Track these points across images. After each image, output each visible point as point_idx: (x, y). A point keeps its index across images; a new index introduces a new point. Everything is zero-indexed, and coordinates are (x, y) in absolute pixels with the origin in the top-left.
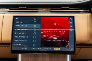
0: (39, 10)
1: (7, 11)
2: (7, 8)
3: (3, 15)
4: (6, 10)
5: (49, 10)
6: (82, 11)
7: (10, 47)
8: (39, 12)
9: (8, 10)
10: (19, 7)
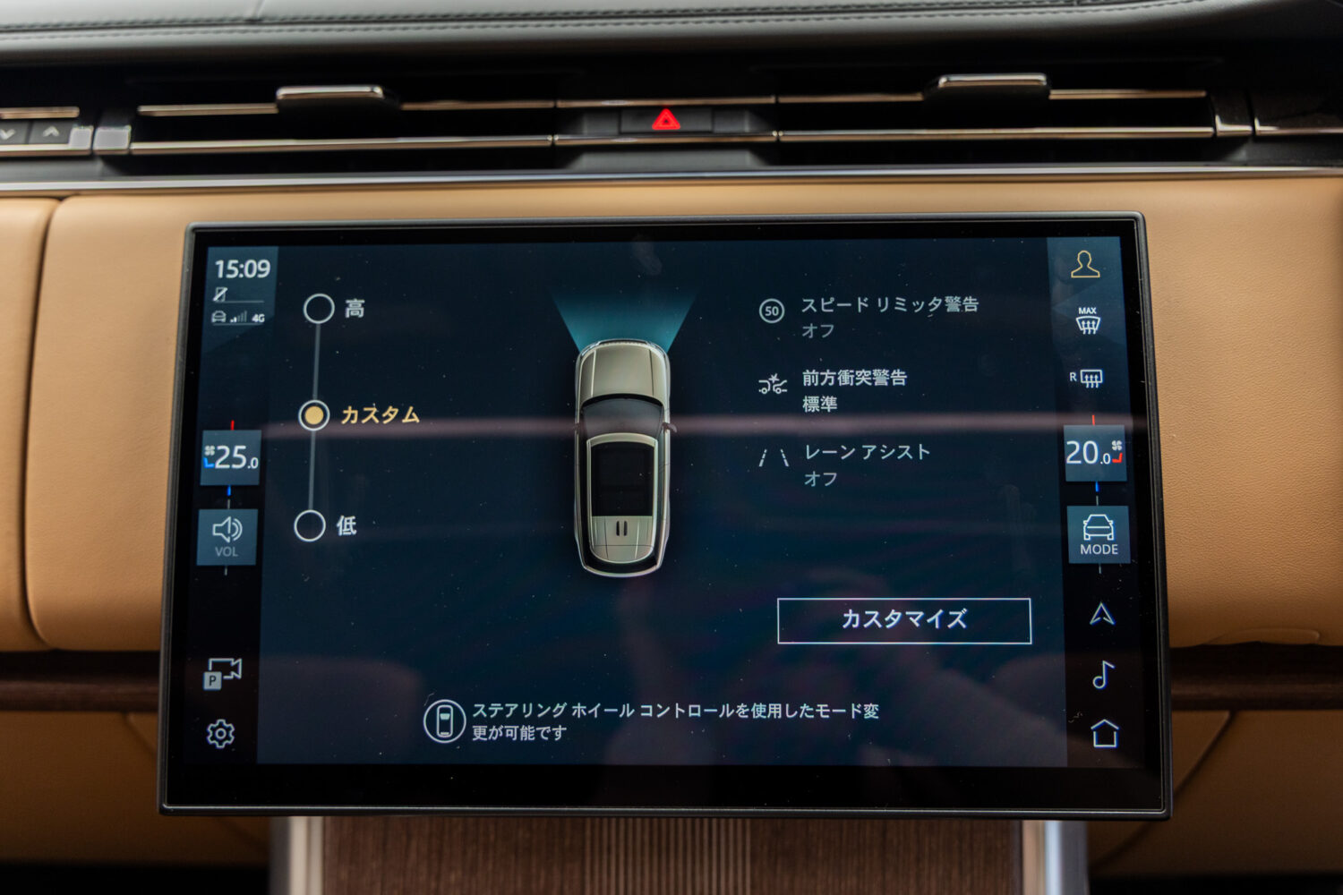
0: (586, 136)
1: (89, 157)
2: (92, 118)
3: (32, 213)
4: (80, 138)
5: (746, 126)
6: (1255, 138)
7: (149, 708)
8: (586, 161)
9: (116, 138)
10: (282, 92)
